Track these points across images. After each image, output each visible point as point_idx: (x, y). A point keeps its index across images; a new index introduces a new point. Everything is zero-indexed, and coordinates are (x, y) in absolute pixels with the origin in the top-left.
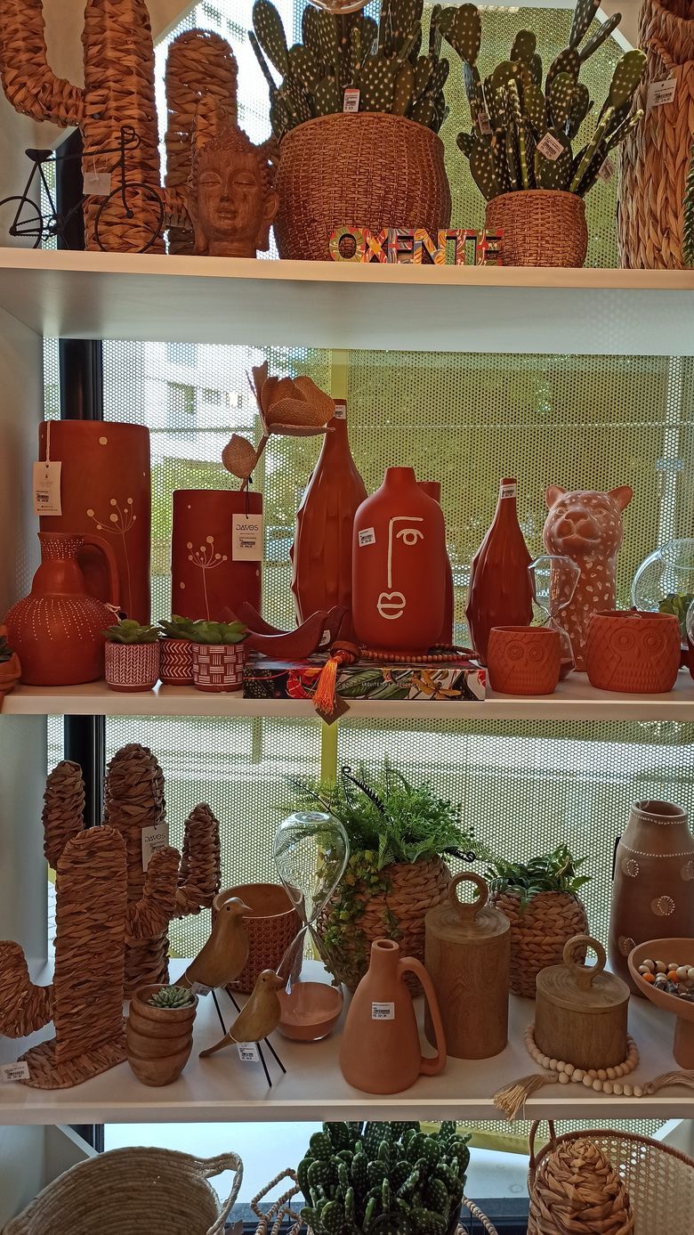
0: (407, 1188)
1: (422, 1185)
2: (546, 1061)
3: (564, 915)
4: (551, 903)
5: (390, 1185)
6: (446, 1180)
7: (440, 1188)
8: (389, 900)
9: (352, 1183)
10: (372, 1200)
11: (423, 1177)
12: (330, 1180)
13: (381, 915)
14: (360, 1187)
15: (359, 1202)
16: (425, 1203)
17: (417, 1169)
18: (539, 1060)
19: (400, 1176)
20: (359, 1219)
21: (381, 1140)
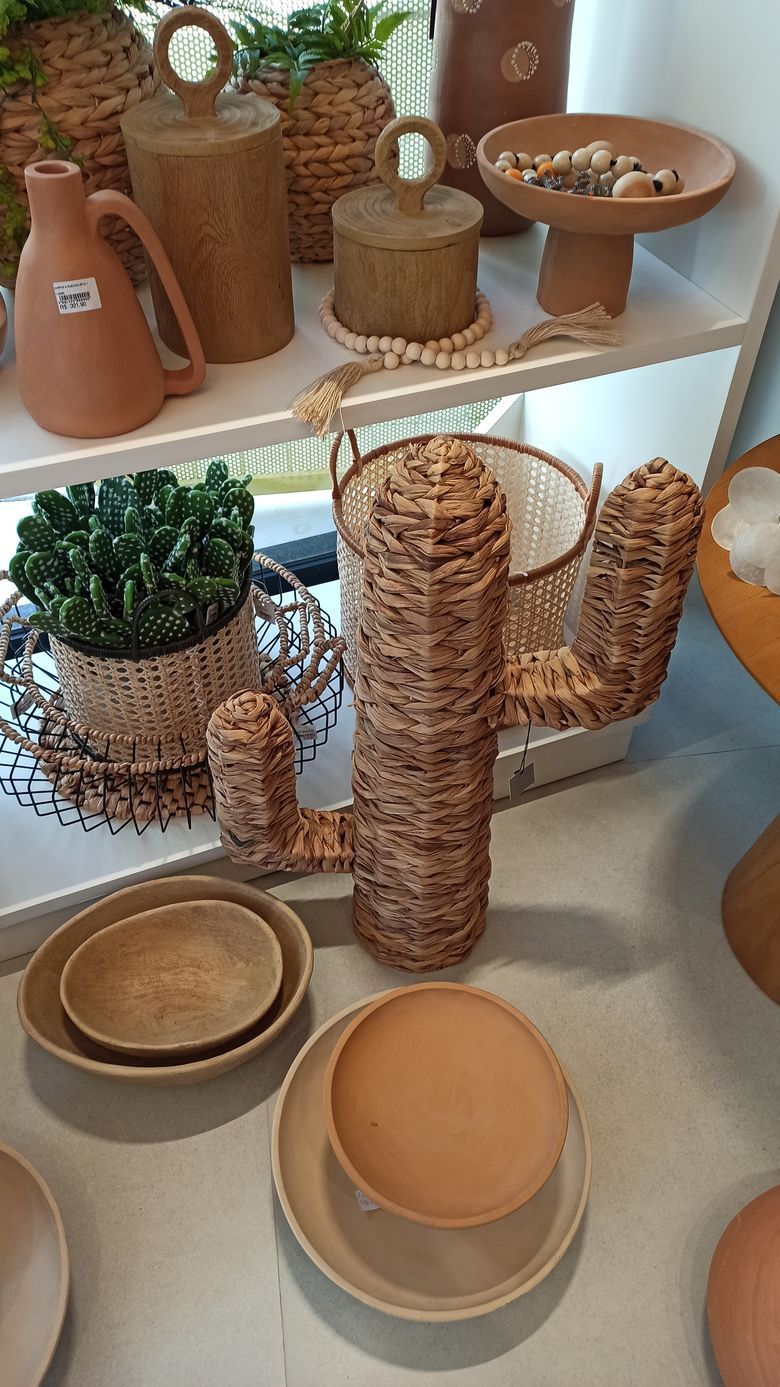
0: (175, 558)
1: (195, 550)
2: (360, 342)
3: (363, 101)
4: (339, 80)
5: (151, 560)
6: (227, 537)
7: (221, 547)
8: (43, 101)
9: (95, 569)
10: (129, 584)
11: (196, 540)
12: (63, 573)
13: (35, 135)
14: (109, 571)
15: (111, 588)
16: (204, 569)
17: (185, 532)
18: (349, 344)
19: (163, 546)
20: (117, 610)
21: (125, 508)
